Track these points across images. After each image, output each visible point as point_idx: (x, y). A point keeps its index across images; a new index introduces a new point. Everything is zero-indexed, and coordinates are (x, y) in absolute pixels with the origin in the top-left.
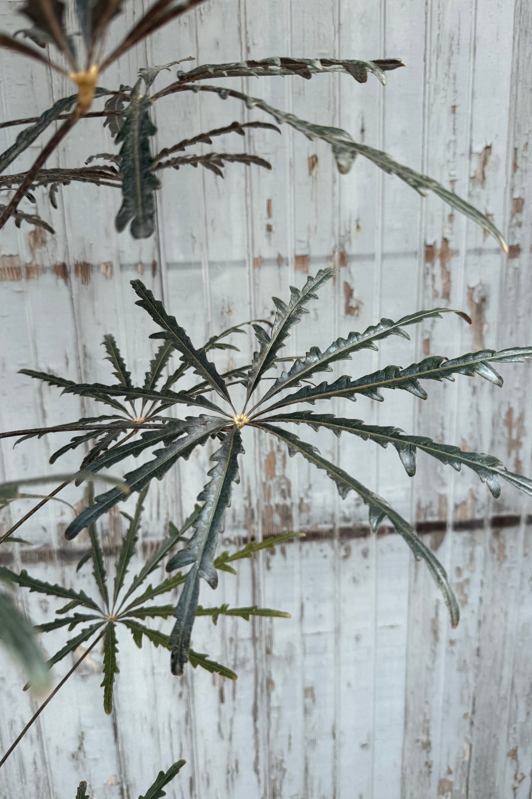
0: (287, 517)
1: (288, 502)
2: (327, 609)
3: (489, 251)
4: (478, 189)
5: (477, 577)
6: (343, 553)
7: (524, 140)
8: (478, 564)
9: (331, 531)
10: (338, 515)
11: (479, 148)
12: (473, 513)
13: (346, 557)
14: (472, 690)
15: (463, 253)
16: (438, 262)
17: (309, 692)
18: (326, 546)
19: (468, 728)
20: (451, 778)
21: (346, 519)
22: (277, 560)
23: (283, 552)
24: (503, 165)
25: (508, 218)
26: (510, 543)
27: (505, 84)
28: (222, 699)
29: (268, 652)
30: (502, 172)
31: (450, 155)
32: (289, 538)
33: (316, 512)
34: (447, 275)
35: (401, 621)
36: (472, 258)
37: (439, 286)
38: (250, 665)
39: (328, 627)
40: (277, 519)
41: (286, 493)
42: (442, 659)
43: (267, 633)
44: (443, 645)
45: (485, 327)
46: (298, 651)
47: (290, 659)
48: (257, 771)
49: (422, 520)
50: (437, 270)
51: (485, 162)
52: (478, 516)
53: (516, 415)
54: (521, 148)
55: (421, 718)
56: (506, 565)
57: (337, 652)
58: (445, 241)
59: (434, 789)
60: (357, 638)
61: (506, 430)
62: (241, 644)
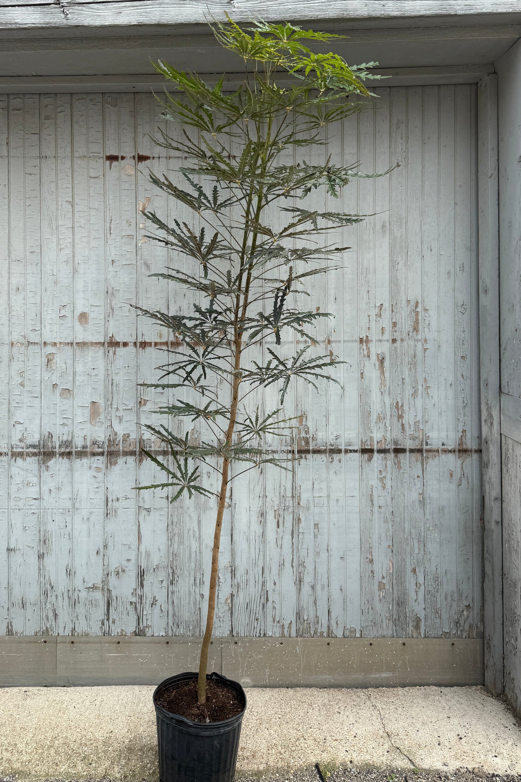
0: (307, 443)
1: (308, 436)
2: (324, 485)
3: (384, 341)
4: (379, 319)
5: (389, 476)
6: (331, 460)
7: (395, 302)
8: (389, 469)
9: (326, 450)
10: (328, 443)
11: (378, 305)
12: (385, 446)
13: (331, 462)
14: (391, 533)
15: (374, 341)
16: (365, 344)
17: (316, 525)
18: (323, 456)
19: (391, 554)
20: (384, 581)
21: (332, 445)
22: (303, 461)
23: (306, 458)
24: (388, 310)
25: (391, 329)
26: (402, 461)
27: (387, 284)
28: (278, 527)
29: (299, 504)
30: (387, 312)
31: (367, 307)
32: (307, 451)
33: (319, 441)
34: (368, 349)
35: (356, 493)
36: (378, 343)
37: (366, 352)
38: (291, 510)
39: (324, 494)
40: (303, 443)
41: (307, 432)
42: (376, 514)
43: (298, 494)
44: (376, 509)
45: (385, 369)
46: (312, 505)
47: (308, 508)
48: (292, 566)
49: (363, 447)
50: (364, 347)
51: (381, 309)
52: (387, 447)
53: (400, 404)
54: (394, 305)
55: (368, 546)
56: (402, 471)
57: (329, 507)
58: (367, 336)
59: (376, 587)
60: (337, 500)
61: (396, 410)
62: (287, 499)
